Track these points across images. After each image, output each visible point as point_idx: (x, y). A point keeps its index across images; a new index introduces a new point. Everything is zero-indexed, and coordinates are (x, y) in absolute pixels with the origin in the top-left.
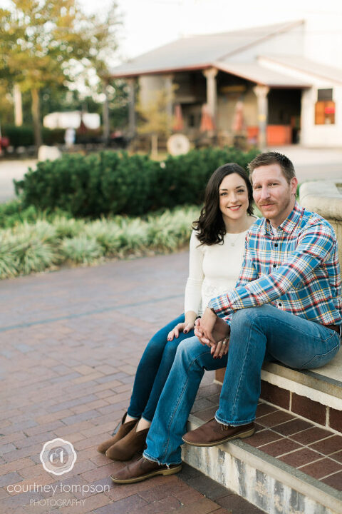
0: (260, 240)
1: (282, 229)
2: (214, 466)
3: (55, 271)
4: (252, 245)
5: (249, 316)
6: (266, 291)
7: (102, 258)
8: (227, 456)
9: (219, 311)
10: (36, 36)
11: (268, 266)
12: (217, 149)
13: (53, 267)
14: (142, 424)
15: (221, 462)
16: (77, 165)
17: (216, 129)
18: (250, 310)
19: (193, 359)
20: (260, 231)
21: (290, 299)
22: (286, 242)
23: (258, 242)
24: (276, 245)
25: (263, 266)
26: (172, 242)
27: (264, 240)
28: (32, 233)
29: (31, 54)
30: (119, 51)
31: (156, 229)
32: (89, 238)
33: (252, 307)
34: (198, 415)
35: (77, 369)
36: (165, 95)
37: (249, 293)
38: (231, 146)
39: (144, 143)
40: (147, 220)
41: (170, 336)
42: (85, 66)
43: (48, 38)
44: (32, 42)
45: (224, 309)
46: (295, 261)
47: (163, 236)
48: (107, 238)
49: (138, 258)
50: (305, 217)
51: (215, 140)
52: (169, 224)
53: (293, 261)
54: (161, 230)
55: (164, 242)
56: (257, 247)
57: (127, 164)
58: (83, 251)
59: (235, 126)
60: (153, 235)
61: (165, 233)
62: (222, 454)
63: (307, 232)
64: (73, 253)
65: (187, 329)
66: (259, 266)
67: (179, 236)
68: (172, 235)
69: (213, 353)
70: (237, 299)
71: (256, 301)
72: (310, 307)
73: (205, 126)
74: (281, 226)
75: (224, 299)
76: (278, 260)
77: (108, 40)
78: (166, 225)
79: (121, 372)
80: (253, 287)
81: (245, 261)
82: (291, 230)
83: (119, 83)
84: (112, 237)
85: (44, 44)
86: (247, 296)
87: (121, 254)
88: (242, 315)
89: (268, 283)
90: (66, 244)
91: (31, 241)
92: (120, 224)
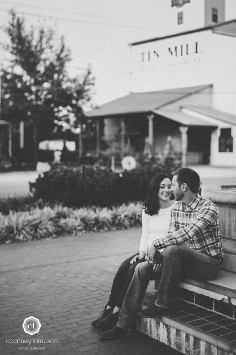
0: (179, 212)
1: (190, 206)
2: (154, 331)
3: (55, 238)
4: (175, 214)
5: (173, 249)
6: (182, 236)
7: (84, 231)
8: (161, 324)
9: (158, 246)
10: (37, 91)
11: (183, 226)
12: (154, 166)
13: (54, 236)
14: (116, 309)
15: (158, 328)
16: (69, 174)
17: (154, 153)
18: (173, 246)
19: (144, 273)
20: (179, 207)
21: (194, 243)
22: (192, 213)
23: (178, 213)
24: (187, 215)
25: (180, 225)
26: (127, 222)
27: (182, 212)
28: (42, 214)
29: (34, 103)
30: (91, 102)
31: (117, 214)
32: (76, 218)
33: (174, 244)
34: (145, 304)
35: (75, 288)
36: (120, 130)
37: (173, 237)
38: (164, 164)
39: (106, 161)
40: (111, 209)
41: (132, 262)
42: (69, 111)
43: (45, 93)
44: (35, 95)
45: (160, 245)
46: (197, 222)
47: (121, 218)
48: (87, 219)
49: (106, 231)
50: (202, 201)
51: (154, 160)
52: (125, 211)
53: (195, 222)
54: (120, 215)
55: (122, 222)
56: (178, 216)
57: (99, 174)
58: (72, 226)
59: (166, 152)
60: (115, 217)
61: (123, 216)
62: (158, 323)
63: (203, 208)
64: (66, 227)
65: (140, 258)
66: (178, 226)
67: (131, 218)
68: (127, 218)
69: (154, 270)
70: (167, 240)
71: (177, 241)
72: (204, 247)
73: (147, 151)
74: (189, 205)
75: (161, 240)
76: (188, 223)
77: (84, 94)
78: (123, 212)
79: (101, 289)
80: (175, 234)
81: (171, 223)
82: (194, 207)
83: (89, 121)
84: (90, 218)
85: (42, 97)
86: (172, 239)
87: (95, 229)
88: (169, 248)
89: (183, 232)
90: (62, 221)
91: (42, 219)
92: (95, 210)
